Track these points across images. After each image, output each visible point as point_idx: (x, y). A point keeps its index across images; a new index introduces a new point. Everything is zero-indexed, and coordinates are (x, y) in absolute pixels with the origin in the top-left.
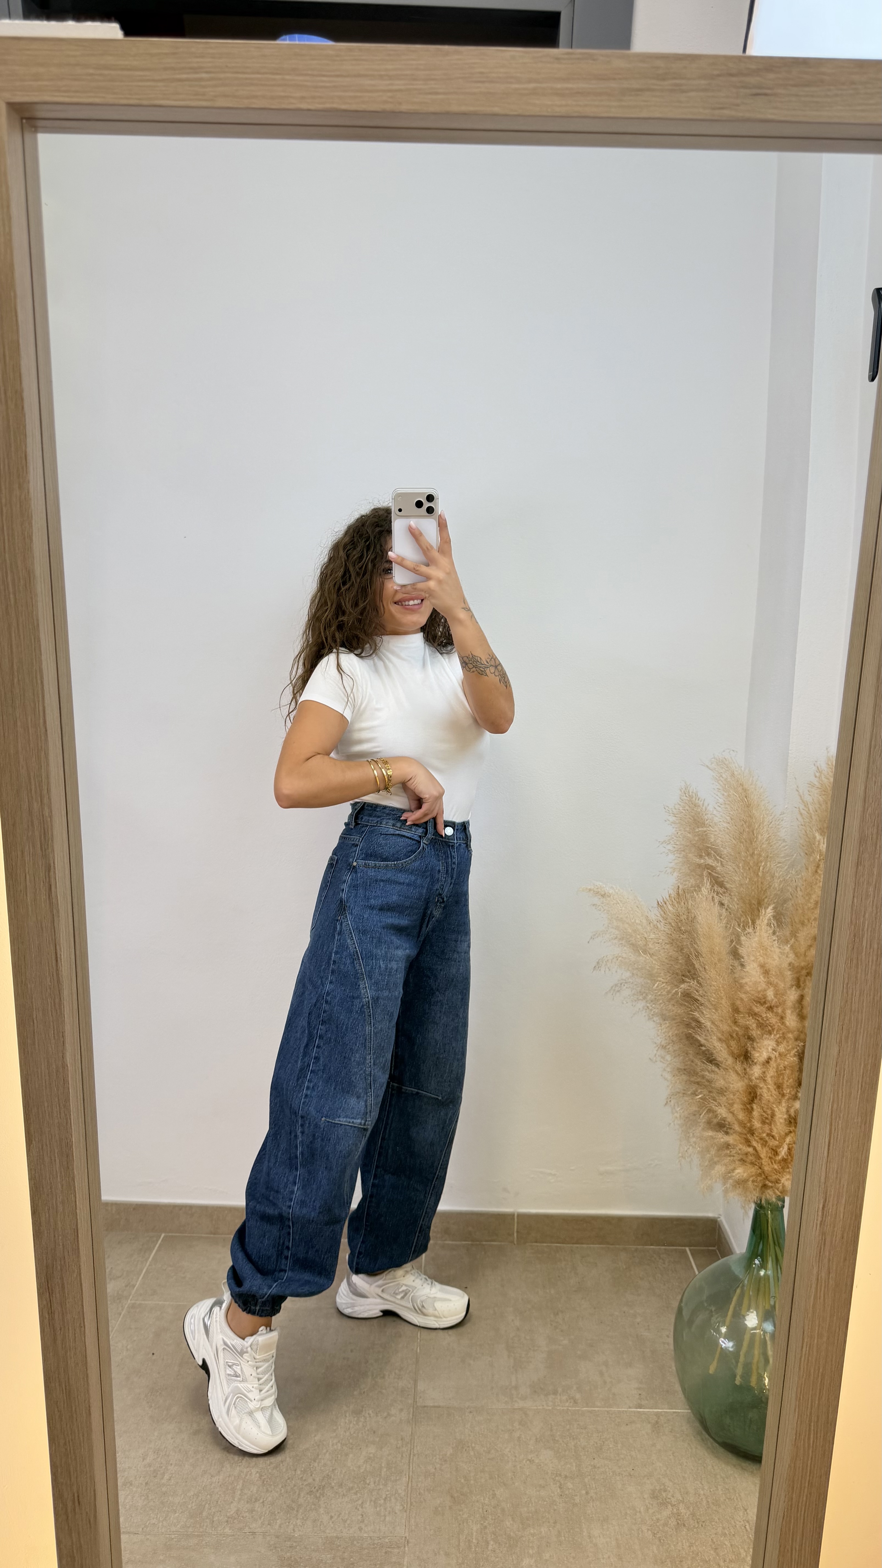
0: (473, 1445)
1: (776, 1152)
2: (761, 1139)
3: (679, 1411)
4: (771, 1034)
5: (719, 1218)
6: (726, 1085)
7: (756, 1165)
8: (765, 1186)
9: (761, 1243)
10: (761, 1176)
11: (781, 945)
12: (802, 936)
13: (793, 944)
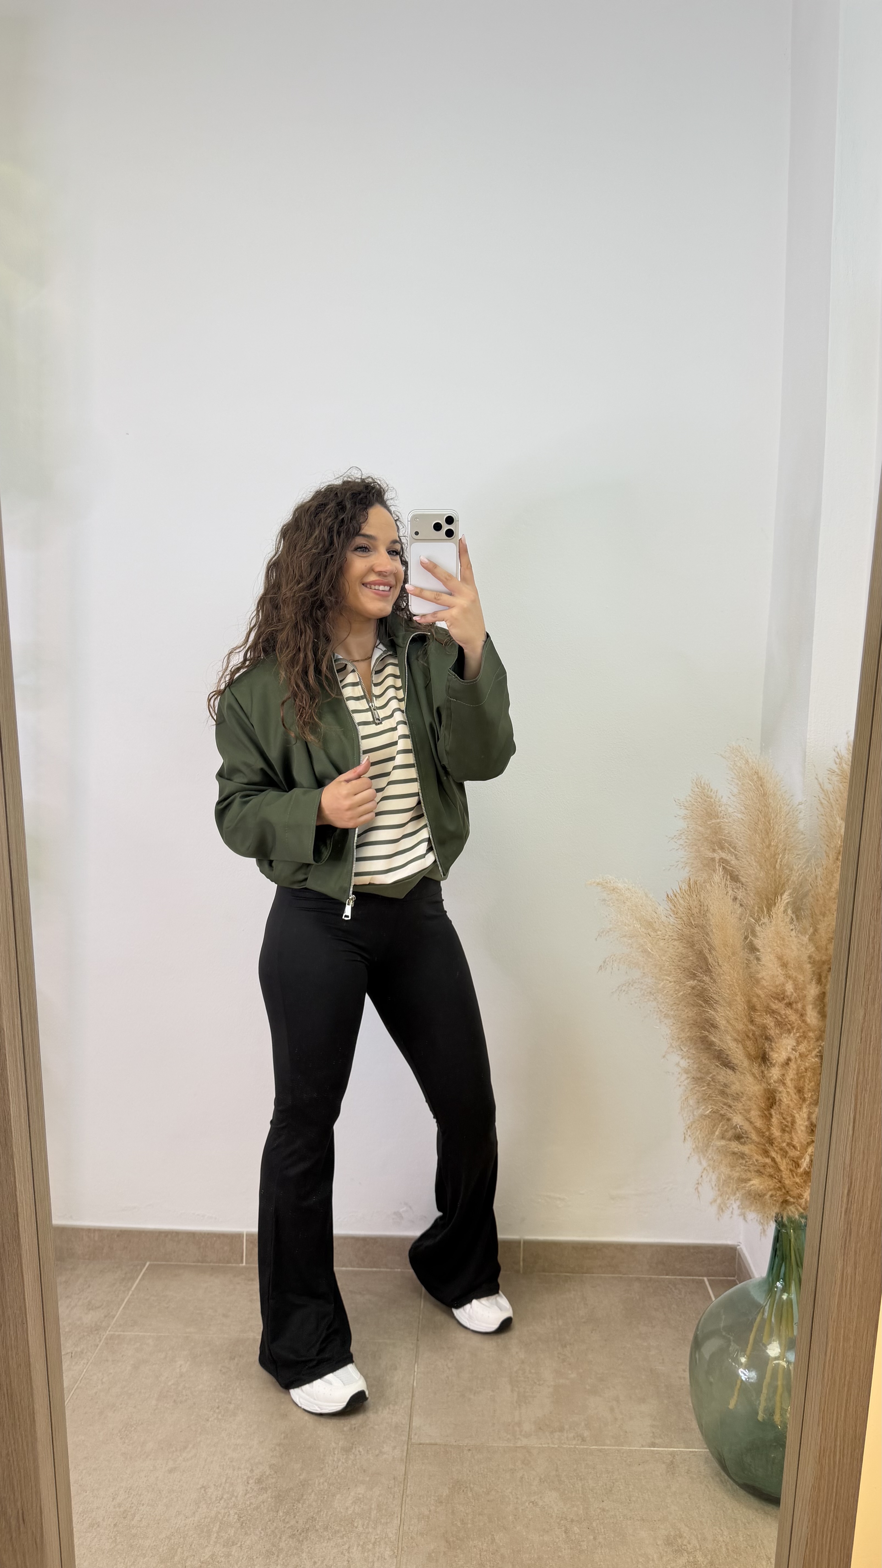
0: (472, 1486)
1: (798, 1165)
2: (781, 1149)
3: (696, 1450)
4: (790, 1033)
5: (739, 1245)
6: (742, 1090)
7: (775, 1178)
8: (785, 1202)
9: (784, 1264)
10: (781, 1191)
11: (800, 935)
12: (822, 927)
13: (814, 934)
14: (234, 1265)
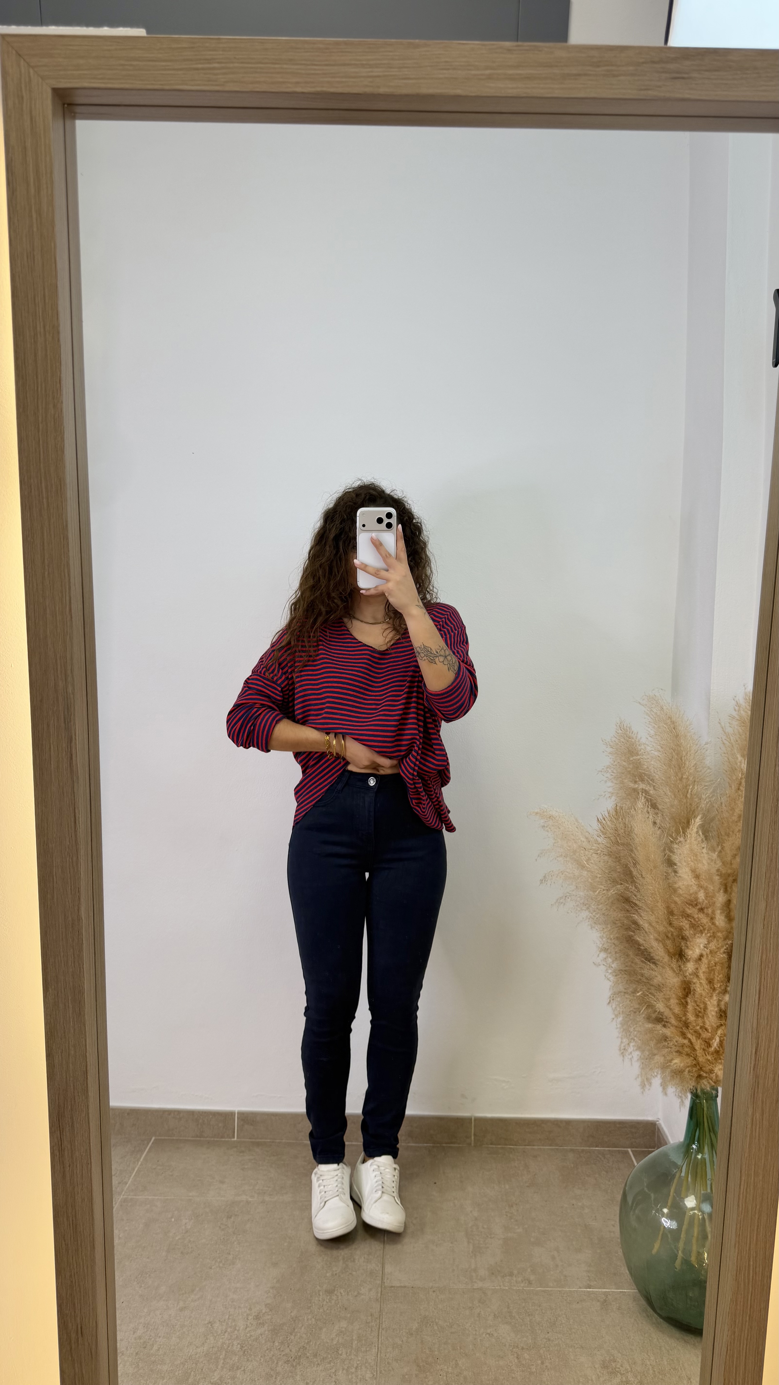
0: (437, 1320)
1: (710, 1045)
2: (695, 1032)
3: (625, 1291)
4: (702, 933)
5: (658, 1121)
6: (663, 981)
7: (691, 1056)
8: (700, 1077)
9: (698, 1129)
10: (696, 1067)
11: (710, 852)
12: (727, 845)
13: (720, 852)
14: (226, 1139)
